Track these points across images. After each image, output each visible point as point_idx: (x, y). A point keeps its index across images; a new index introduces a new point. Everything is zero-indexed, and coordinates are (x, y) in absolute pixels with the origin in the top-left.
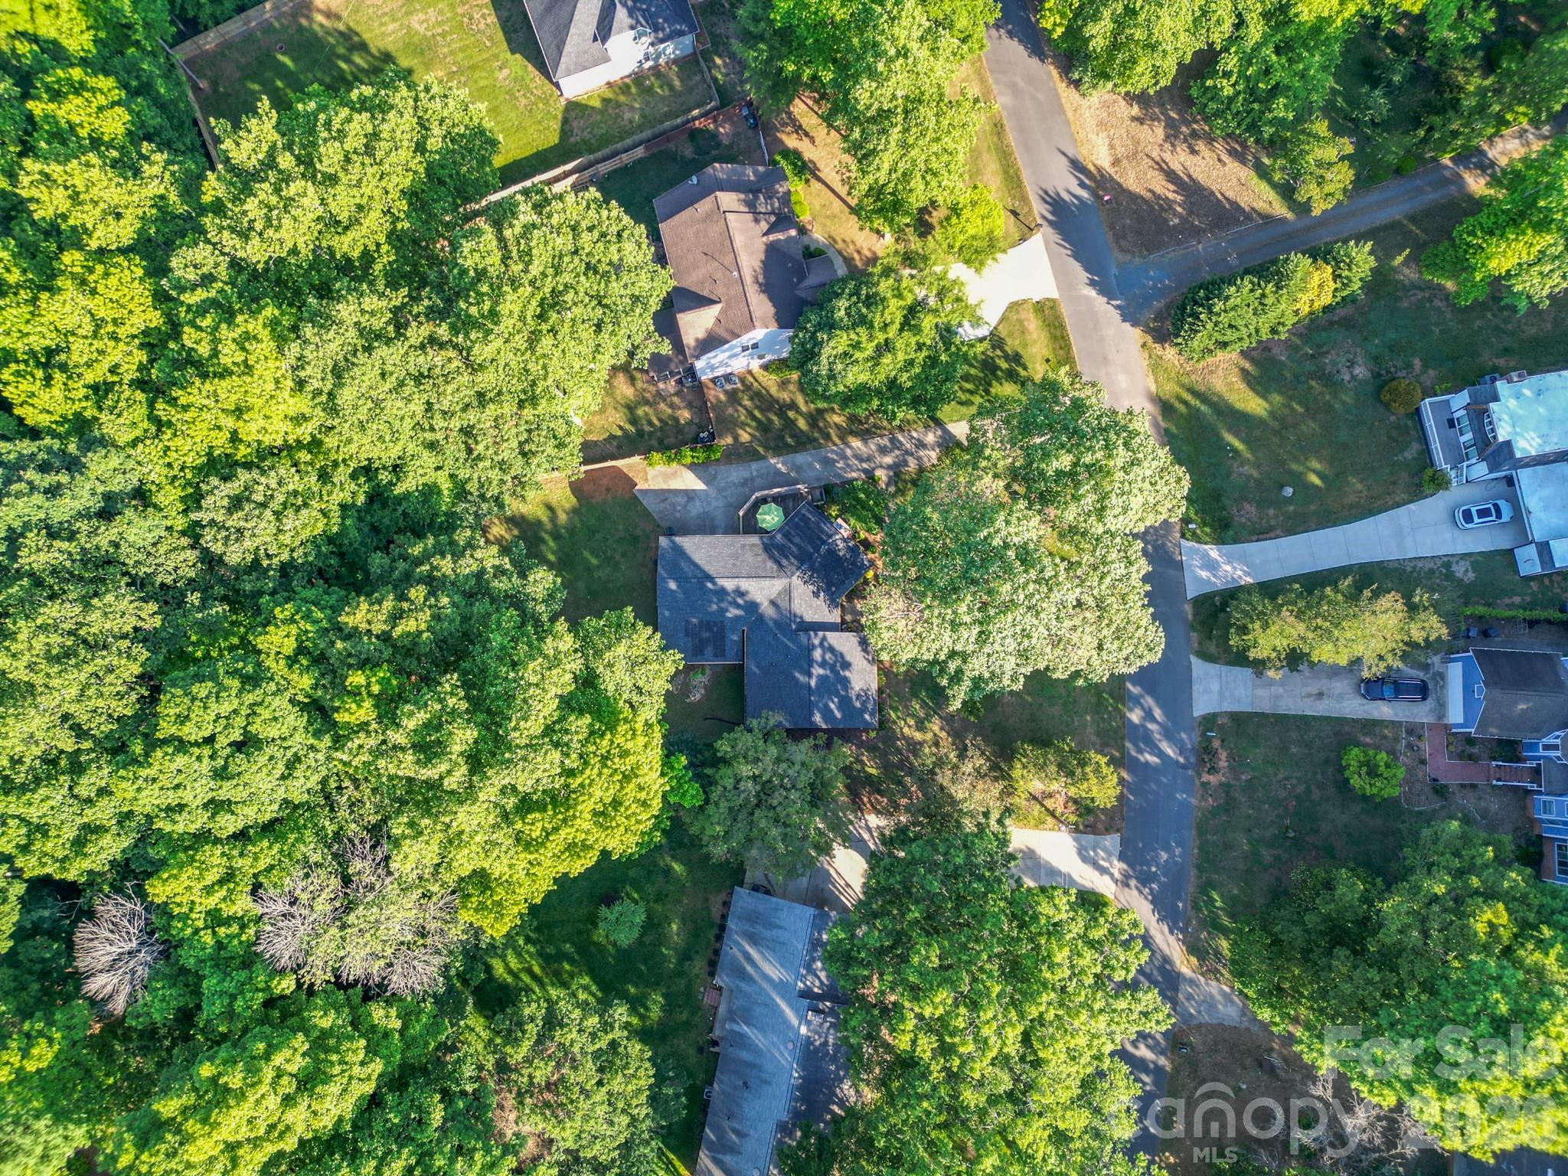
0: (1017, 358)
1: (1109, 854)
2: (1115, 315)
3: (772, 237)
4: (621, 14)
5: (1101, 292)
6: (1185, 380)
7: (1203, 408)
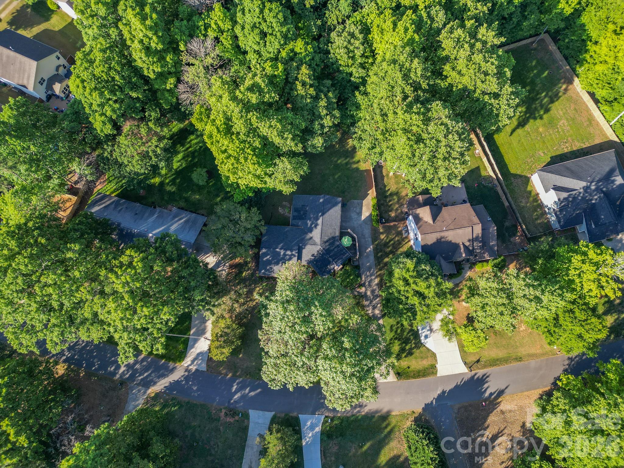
0: (410, 353)
1: (199, 365)
2: (428, 401)
3: (462, 246)
4: (565, 195)
5: (439, 396)
6: (396, 429)
7: (383, 435)
